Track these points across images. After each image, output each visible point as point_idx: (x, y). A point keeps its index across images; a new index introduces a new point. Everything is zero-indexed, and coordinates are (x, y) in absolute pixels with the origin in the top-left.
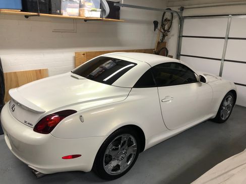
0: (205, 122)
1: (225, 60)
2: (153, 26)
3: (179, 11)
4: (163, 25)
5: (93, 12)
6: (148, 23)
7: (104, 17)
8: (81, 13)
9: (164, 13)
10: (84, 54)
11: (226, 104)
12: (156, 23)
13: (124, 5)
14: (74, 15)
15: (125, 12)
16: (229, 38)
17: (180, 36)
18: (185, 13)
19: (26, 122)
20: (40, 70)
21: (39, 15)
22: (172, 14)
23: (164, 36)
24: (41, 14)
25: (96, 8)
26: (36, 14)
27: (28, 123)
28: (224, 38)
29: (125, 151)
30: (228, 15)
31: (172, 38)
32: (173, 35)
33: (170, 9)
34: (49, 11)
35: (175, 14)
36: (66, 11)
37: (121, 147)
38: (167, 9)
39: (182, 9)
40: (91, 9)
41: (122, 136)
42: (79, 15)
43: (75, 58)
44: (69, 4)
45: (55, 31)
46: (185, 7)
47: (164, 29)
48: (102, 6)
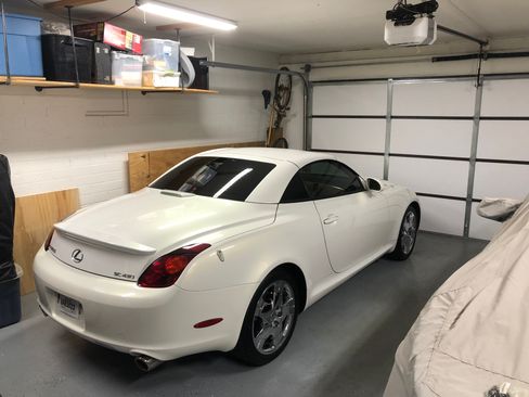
0: (376, 261)
1: (390, 155)
2: (262, 101)
3: (303, 71)
4: (277, 98)
5: (168, 78)
6: (250, 94)
7: (186, 85)
8: (146, 79)
9: (279, 75)
10: (144, 157)
11: (407, 226)
12: (266, 94)
13: (216, 64)
14: (133, 85)
15: (216, 76)
16: (392, 117)
17: (308, 117)
18: (313, 76)
19: (116, 274)
20: (64, 192)
21: (77, 87)
22: (290, 77)
23: (280, 117)
24: (81, 84)
25: (172, 70)
26: (72, 84)
27: (124, 276)
28: (384, 117)
29: (279, 310)
30: (387, 79)
31: (293, 120)
32: (295, 115)
33: (287, 69)
34: (93, 78)
35: (295, 78)
36: (120, 77)
37: (275, 303)
38: (282, 69)
39: (308, 68)
40: (164, 73)
41: (275, 284)
42: (143, 84)
43: (128, 164)
44: (125, 65)
45: (89, 115)
46: (312, 65)
47: (279, 105)
48: (181, 68)
